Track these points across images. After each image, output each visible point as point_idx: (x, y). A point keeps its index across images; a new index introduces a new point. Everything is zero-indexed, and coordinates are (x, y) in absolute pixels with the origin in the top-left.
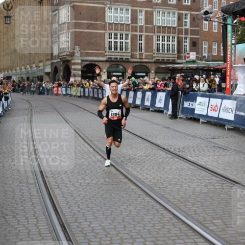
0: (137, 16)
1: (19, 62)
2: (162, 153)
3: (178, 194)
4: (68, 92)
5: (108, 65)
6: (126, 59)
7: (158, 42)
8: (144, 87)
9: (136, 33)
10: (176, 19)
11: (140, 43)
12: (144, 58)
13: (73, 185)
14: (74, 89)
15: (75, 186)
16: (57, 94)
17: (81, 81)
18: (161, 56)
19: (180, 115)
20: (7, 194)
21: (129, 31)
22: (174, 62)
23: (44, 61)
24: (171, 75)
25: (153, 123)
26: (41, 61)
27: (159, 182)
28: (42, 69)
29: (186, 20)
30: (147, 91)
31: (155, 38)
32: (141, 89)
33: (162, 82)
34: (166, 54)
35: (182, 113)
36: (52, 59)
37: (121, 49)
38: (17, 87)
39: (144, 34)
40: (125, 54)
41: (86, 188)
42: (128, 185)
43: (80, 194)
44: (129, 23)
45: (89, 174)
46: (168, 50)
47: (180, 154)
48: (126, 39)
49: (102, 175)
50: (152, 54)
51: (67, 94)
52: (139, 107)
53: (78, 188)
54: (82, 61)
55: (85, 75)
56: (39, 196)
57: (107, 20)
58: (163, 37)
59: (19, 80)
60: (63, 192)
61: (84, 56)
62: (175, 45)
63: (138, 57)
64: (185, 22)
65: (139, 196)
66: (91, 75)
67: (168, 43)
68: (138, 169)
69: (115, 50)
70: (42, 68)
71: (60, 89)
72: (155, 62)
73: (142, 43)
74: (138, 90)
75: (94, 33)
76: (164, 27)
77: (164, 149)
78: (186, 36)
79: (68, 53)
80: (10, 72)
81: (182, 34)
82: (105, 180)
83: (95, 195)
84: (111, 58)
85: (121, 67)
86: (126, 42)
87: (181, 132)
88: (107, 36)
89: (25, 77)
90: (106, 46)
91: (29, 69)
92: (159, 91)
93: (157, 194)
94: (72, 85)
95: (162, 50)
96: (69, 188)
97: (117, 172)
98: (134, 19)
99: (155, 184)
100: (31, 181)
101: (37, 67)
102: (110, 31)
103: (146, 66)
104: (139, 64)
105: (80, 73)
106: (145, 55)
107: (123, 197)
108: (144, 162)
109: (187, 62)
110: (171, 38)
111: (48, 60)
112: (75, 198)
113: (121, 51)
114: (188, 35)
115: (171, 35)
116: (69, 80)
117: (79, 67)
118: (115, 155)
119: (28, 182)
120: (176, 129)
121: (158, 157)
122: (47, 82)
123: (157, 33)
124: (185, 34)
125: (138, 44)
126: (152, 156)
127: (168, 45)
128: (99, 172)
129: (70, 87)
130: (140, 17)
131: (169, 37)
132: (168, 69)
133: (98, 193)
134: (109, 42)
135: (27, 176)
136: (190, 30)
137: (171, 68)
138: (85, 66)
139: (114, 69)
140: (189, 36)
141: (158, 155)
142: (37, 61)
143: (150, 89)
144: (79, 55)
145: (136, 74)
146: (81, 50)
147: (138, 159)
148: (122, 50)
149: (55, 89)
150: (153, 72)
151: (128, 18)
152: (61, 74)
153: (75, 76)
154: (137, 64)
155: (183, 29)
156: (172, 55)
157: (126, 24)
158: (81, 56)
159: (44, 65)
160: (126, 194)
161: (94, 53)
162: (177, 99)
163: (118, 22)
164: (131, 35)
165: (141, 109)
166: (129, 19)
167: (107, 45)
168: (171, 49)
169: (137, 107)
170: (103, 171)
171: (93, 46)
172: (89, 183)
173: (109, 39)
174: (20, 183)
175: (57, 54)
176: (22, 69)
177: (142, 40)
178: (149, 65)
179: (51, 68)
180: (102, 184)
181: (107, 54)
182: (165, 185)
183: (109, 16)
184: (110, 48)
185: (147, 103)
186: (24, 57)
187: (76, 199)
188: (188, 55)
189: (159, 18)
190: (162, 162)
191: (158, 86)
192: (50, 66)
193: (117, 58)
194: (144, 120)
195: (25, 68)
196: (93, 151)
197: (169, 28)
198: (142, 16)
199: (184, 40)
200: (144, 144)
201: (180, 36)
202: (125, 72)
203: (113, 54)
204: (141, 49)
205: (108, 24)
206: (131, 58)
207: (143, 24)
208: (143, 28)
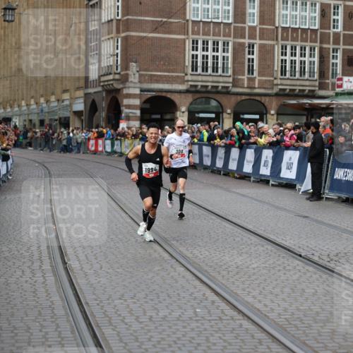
0: (245, 8)
1: (25, 92)
2: (297, 262)
3: (331, 339)
4: (115, 147)
5: (189, 98)
6: (223, 87)
7: (284, 58)
8: (259, 139)
9: (242, 41)
10: (317, 14)
11: (249, 59)
12: (257, 86)
13: (137, 318)
14: (127, 142)
15: (141, 323)
16: (95, 152)
17: (141, 128)
18: (289, 82)
19: (327, 193)
20: (16, 335)
21: (230, 36)
22: (312, 95)
23: (72, 91)
24: (307, 119)
25: (278, 208)
26: (65, 91)
27: (296, 316)
28: (67, 106)
29: (336, 17)
30: (264, 147)
31: (277, 50)
32: (255, 143)
33: (292, 132)
34: (298, 79)
35: (332, 189)
36: (86, 87)
37: (215, 69)
38: (21, 138)
39: (257, 42)
40: (221, 79)
41: (161, 325)
42: (238, 322)
43: (152, 337)
44: (230, 21)
45: (164, 300)
46: (302, 72)
47: (331, 265)
48: (224, 52)
49: (189, 301)
50: (272, 79)
51: (114, 152)
52: (250, 177)
53: (147, 326)
54: (141, 91)
55: (147, 116)
56: (75, 340)
57: (190, 16)
58: (294, 48)
59: (25, 125)
60: (119, 332)
61: (145, 82)
62: (314, 62)
63: (246, 86)
64: (334, 20)
65: (260, 342)
66: (158, 116)
67: (303, 59)
68: (256, 293)
69: (203, 71)
70: (67, 103)
71: (100, 142)
72: (277, 95)
73: (253, 59)
74: (249, 145)
75: (164, 39)
76: (295, 30)
77: (300, 256)
78: (336, 47)
79: (117, 77)
80: (9, 110)
81: (329, 43)
82: (195, 312)
83: (179, 339)
84: (196, 86)
85: (214, 103)
86: (224, 57)
87: (330, 226)
88: (188, 45)
89: (36, 119)
90: (187, 64)
91: (44, 105)
92: (288, 148)
93: (294, 339)
94: (124, 135)
95: (291, 71)
96: (130, 326)
97: (216, 298)
98: (240, 14)
99: (288, 321)
100: (60, 311)
101: (58, 100)
102: (195, 37)
103: (261, 102)
104: (247, 97)
105: (138, 112)
106: (259, 81)
107: (230, 344)
108: (265, 280)
109: (337, 94)
110: (307, 49)
111: (78, 89)
112: (142, 343)
113: (215, 74)
114: (339, 44)
115: (308, 45)
116: (118, 127)
117: (137, 102)
118: (211, 267)
119: (53, 312)
120: (319, 219)
121: (289, 270)
122: (78, 129)
123: (282, 40)
124: (334, 43)
125: (247, 61)
126: (279, 268)
127: (302, 63)
128: (184, 297)
129: (120, 140)
130: (251, 11)
131: (304, 49)
132: (301, 107)
133: (184, 336)
134: (193, 55)
135: (52, 302)
136: (344, 34)
137: (307, 106)
138: (148, 101)
139: (200, 107)
140: (342, 47)
141: (290, 268)
142: (58, 91)
143: (271, 145)
144: (137, 80)
145: (242, 116)
146: (140, 70)
147: (254, 274)
148: (217, 72)
149: (92, 142)
150: (272, 112)
151: (229, 13)
152: (104, 114)
153: (128, 118)
154: (244, 98)
155: (330, 33)
156: (308, 82)
157: (225, 24)
158: (140, 82)
159: (71, 98)
160: (236, 338)
161: (165, 76)
162: (322, 163)
163: (210, 20)
164: (234, 43)
165: (254, 181)
166: (231, 15)
167: (188, 62)
168: (306, 70)
169: (245, 177)
170: (191, 295)
171: (162, 63)
172: (166, 316)
173: (193, 50)
174: (40, 314)
175: (97, 77)
176: (30, 105)
177: (253, 54)
178: (265, 100)
179: (85, 103)
180: (191, 318)
181: (189, 78)
182: (306, 322)
183: (194, 8)
184: (194, 68)
185: (265, 171)
186: (34, 83)
187: (144, 347)
188: (339, 83)
189: (285, 12)
190: (298, 280)
191: (285, 138)
192: (82, 100)
193: (207, 86)
194: (260, 201)
195: (37, 103)
196: (170, 258)
197: (304, 31)
198: (254, 8)
199: (331, 54)
200: (263, 246)
201: (325, 46)
202: (222, 113)
203: (200, 78)
204: (251, 71)
205: (190, 23)
206: (233, 86)
207: (255, 24)
208: (256, 31)
